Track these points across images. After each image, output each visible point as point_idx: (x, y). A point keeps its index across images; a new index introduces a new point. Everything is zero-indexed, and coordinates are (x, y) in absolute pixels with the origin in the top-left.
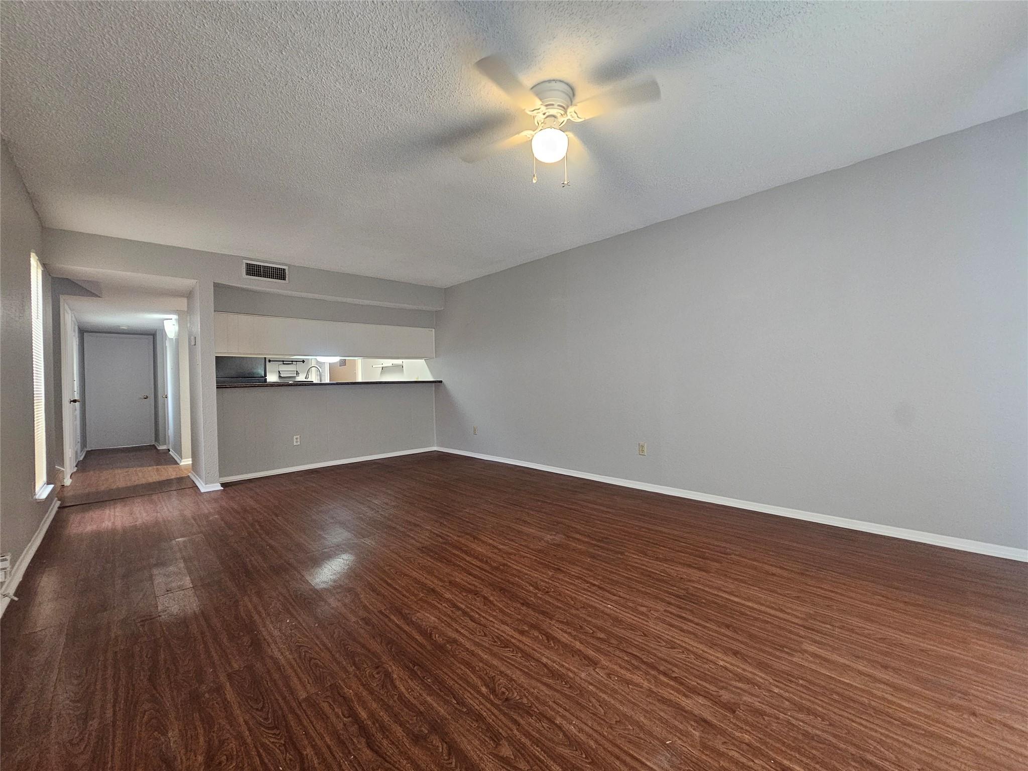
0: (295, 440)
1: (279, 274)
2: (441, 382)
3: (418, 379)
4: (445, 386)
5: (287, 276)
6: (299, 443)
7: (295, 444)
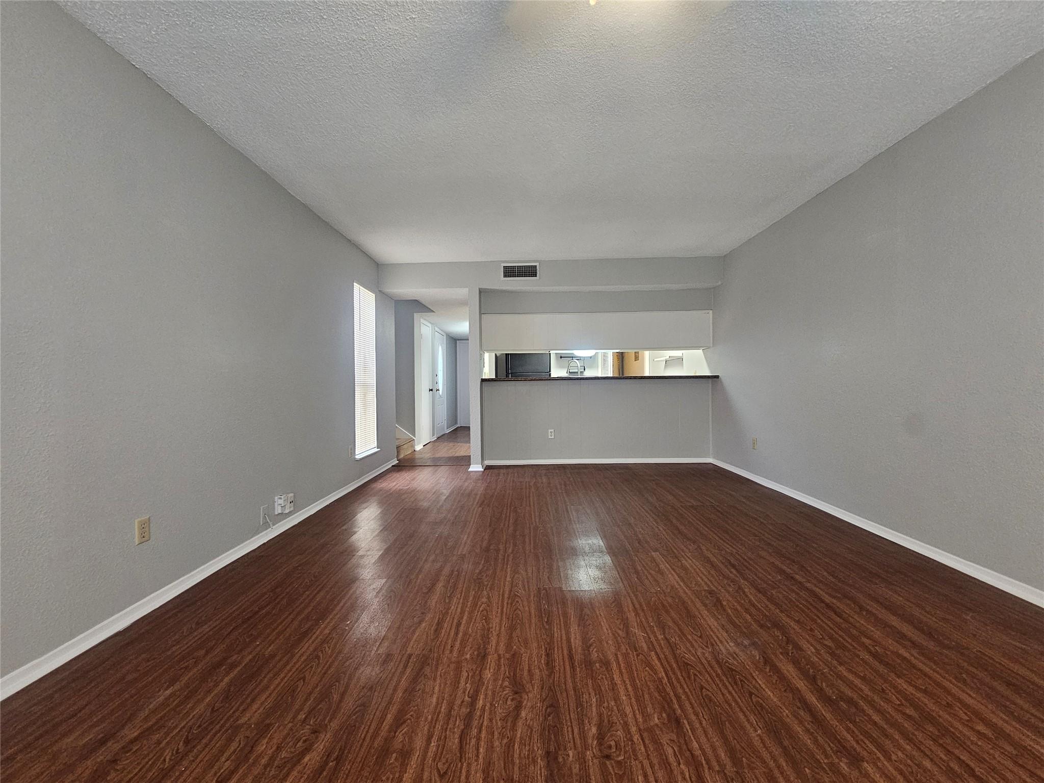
0: (550, 434)
1: (530, 272)
2: (717, 377)
3: (695, 373)
4: (721, 382)
5: (538, 272)
6: (553, 437)
7: (550, 437)
